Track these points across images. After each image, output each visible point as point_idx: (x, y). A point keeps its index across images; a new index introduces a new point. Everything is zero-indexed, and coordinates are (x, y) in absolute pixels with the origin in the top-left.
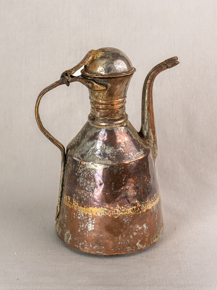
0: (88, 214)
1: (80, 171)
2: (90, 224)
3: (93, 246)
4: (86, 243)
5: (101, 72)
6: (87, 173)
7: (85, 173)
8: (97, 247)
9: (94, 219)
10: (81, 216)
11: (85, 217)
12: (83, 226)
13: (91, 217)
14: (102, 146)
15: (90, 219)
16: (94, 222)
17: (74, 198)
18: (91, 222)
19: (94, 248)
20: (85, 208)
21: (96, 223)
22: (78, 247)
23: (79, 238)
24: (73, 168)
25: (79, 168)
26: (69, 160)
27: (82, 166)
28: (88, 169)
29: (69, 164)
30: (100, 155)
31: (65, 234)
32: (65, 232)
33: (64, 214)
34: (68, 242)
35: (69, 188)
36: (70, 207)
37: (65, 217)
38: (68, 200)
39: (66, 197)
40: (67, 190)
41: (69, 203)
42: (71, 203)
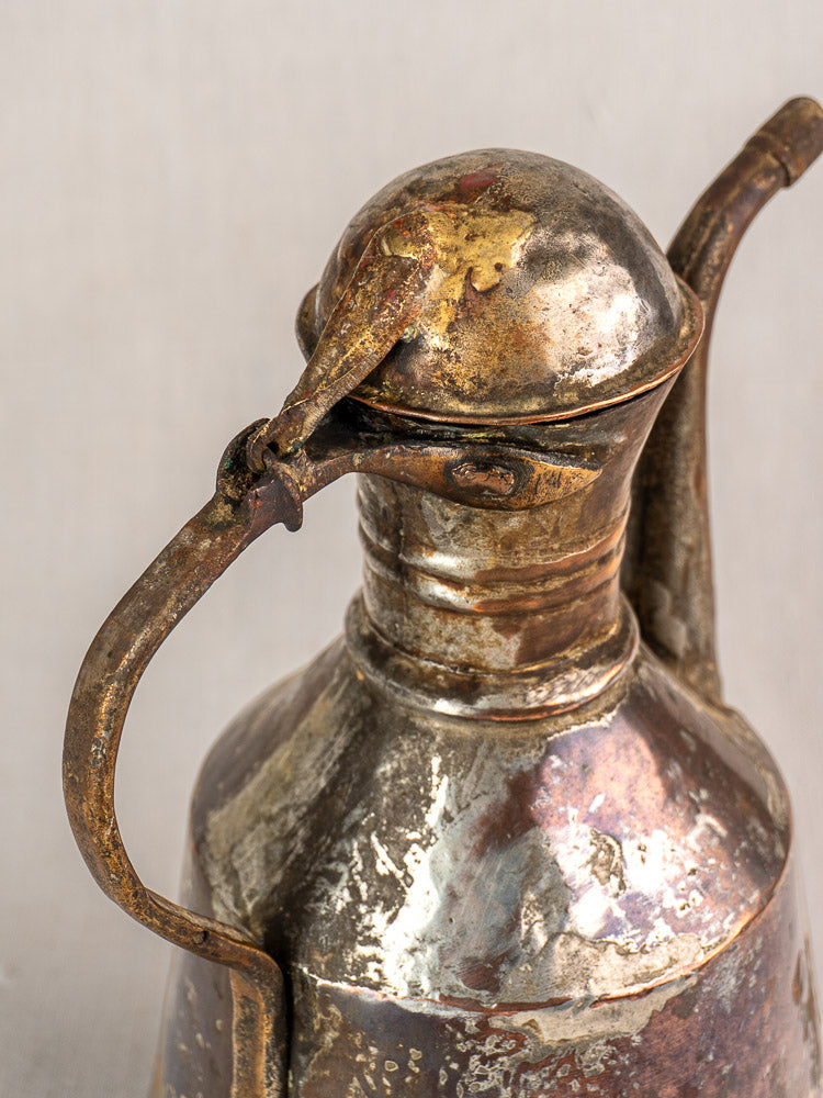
1: (482, 1078)
5: (575, 369)
6: (554, 1072)
14: (594, 858)
24: (404, 1069)
25: (474, 1060)
26: (337, 1025)
27: (498, 1046)
28: (554, 1045)
29: (356, 1051)
30: (612, 926)
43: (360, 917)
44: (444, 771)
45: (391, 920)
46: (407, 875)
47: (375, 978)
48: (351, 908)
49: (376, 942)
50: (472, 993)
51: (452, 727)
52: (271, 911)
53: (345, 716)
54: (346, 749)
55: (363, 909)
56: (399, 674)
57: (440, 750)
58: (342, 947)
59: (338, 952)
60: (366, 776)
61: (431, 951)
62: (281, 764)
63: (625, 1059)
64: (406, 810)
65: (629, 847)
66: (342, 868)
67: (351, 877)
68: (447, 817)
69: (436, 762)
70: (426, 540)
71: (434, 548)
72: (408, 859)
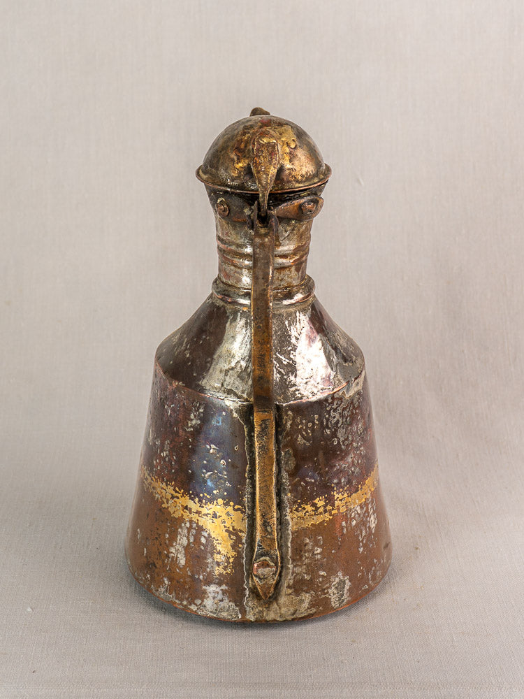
0: (366, 499)
1: (334, 417)
6: (349, 409)
10: (357, 516)
11: (363, 509)
12: (364, 533)
17: (335, 489)
20: (360, 491)
22: (367, 587)
24: (314, 424)
25: (332, 412)
26: (291, 418)
27: (337, 404)
28: (348, 399)
31: (330, 591)
32: (328, 588)
33: (309, 551)
34: (343, 600)
35: (313, 481)
36: (328, 519)
37: (318, 554)
38: (317, 509)
39: (309, 508)
40: (307, 490)
41: (321, 513)
42: (329, 507)
43: (286, 380)
45: (295, 377)
46: (293, 361)
47: (300, 396)
48: (282, 378)
55: (285, 377)
57: (287, 319)
58: (285, 391)
59: (284, 393)
61: (311, 381)
64: (283, 342)
66: (272, 368)
67: (277, 369)
68: (297, 338)
69: (286, 323)
72: (292, 356)
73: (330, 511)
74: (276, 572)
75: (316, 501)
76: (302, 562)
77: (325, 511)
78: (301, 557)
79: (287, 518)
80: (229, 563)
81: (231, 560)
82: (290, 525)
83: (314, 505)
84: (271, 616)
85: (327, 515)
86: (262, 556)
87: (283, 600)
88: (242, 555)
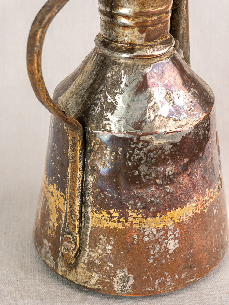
0: (164, 226)
1: (138, 155)
2: (172, 242)
3: (180, 275)
4: (168, 275)
6: (157, 153)
7: (152, 154)
8: (187, 274)
9: (177, 230)
10: (151, 235)
11: (160, 232)
12: (157, 250)
13: (172, 227)
14: (166, 96)
15: (170, 233)
16: (177, 236)
17: (130, 208)
18: (173, 236)
19: (182, 277)
20: (157, 218)
21: (181, 235)
22: (152, 289)
23: (153, 273)
24: (117, 154)
25: (136, 150)
26: (98, 143)
27: (142, 145)
28: (157, 145)
29: (104, 150)
30: (171, 113)
31: (114, 279)
32: (113, 276)
33: (102, 245)
34: (125, 290)
35: (111, 195)
36: (120, 228)
37: (109, 249)
38: (112, 217)
39: (105, 213)
40: (105, 200)
41: (115, 222)
42: (122, 220)
43: (104, 114)
44: (125, 74)
45: (112, 114)
46: (116, 102)
47: (109, 129)
48: (101, 112)
49: (108, 120)
50: (135, 131)
51: (127, 61)
52: (79, 116)
53: (97, 63)
54: (97, 71)
55: (104, 112)
56: (112, 48)
57: (124, 68)
58: (99, 122)
59: (98, 123)
60: (104, 77)
61: (124, 121)
62: (78, 80)
63: (175, 149)
64: (115, 85)
65: (175, 94)
66: (98, 102)
67: (101, 104)
68: (126, 86)
69: (123, 71)
70: (120, 4)
71: (122, 7)
72: (116, 98)
73: (123, 223)
74: (75, 249)
75: (112, 211)
76: (96, 250)
77: (119, 221)
78: (96, 246)
79: (89, 214)
80: (54, 229)
81: (55, 228)
82: (91, 221)
83: (109, 213)
84: (71, 277)
85: (120, 224)
86: (68, 234)
87: (79, 270)
88: (61, 228)
